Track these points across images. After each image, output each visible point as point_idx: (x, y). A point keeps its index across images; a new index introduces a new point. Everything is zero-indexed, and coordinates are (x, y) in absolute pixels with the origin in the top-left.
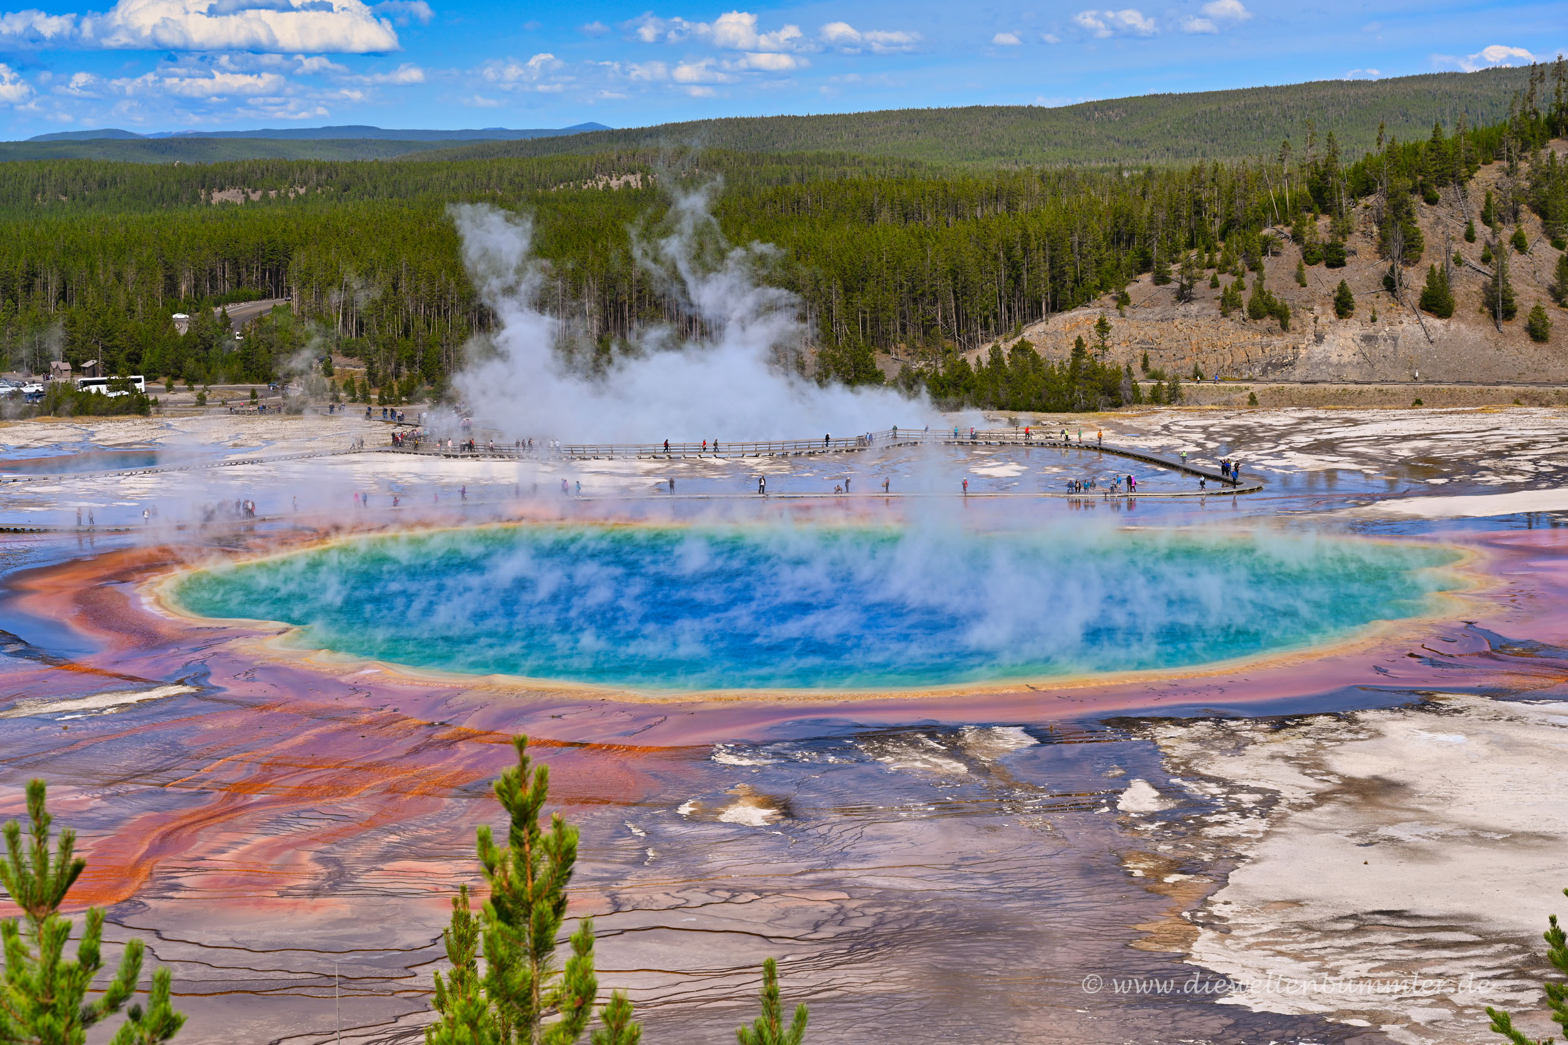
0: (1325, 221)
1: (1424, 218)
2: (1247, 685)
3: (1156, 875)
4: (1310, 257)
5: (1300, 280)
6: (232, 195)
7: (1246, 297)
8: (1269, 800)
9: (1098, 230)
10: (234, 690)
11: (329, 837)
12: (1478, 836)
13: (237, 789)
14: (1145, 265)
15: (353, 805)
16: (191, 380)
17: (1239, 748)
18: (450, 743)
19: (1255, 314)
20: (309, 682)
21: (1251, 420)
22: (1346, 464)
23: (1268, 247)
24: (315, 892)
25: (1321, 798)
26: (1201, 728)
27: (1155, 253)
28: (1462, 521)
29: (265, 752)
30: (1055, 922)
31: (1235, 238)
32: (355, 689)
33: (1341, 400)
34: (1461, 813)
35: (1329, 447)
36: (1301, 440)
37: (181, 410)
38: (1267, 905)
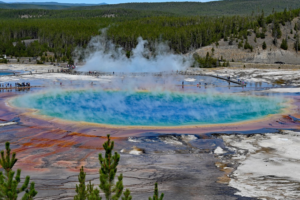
0: (261, 28)
1: (282, 28)
2: (242, 127)
3: (222, 167)
4: (257, 36)
5: (255, 41)
6: (26, 16)
7: (244, 44)
8: (246, 152)
9: (213, 29)
10: (25, 123)
11: (45, 155)
12: (290, 160)
13: (25, 145)
14: (222, 37)
15: (51, 149)
16: (16, 56)
17: (240, 141)
18: (72, 136)
19: (245, 48)
20: (42, 122)
21: (244, 71)
22: (264, 80)
23: (248, 34)
24: (42, 167)
25: (257, 151)
26: (232, 136)
27: (224, 34)
28: (288, 93)
29: (32, 137)
30: (201, 177)
31: (242, 32)
32: (51, 124)
33: (263, 67)
34: (286, 155)
35: (261, 77)
36: (254, 75)
37: (14, 63)
38: (245, 174)
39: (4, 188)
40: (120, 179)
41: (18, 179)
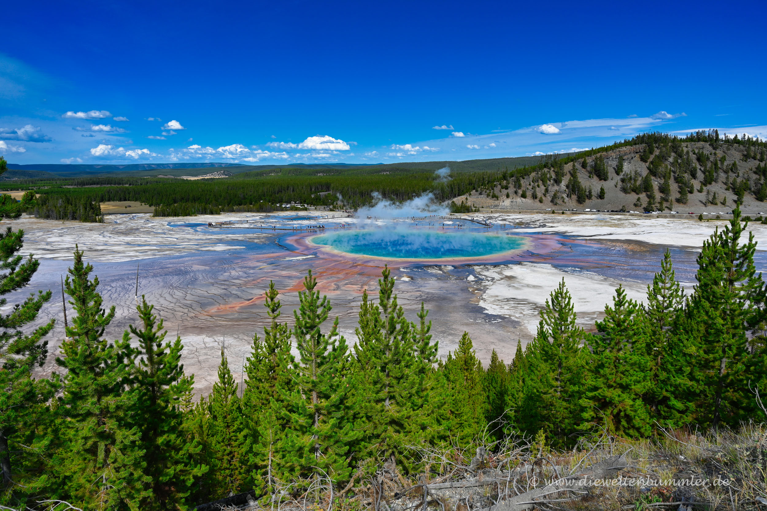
0: (505, 182)
1: (522, 181)
2: (490, 260)
3: (474, 291)
4: (502, 188)
5: (500, 191)
6: (321, 174)
7: (491, 194)
8: (493, 279)
9: (467, 182)
10: (321, 256)
11: (337, 281)
12: (528, 286)
13: (321, 273)
14: (474, 189)
15: (340, 276)
16: (314, 205)
17: (488, 270)
18: (356, 266)
19: (493, 197)
20: (334, 255)
21: (491, 215)
22: (508, 223)
23: (495, 186)
24: (334, 290)
25: (502, 279)
26: (482, 267)
27: (476, 186)
28: (527, 233)
29: (326, 267)
30: (457, 298)
31: (490, 184)
32: (341, 257)
33: (507, 212)
34: (526, 282)
35: (505, 220)
36: (500, 219)
37: (312, 210)
38: (492, 296)
39: (308, 304)
40: (395, 298)
41: (318, 298)
